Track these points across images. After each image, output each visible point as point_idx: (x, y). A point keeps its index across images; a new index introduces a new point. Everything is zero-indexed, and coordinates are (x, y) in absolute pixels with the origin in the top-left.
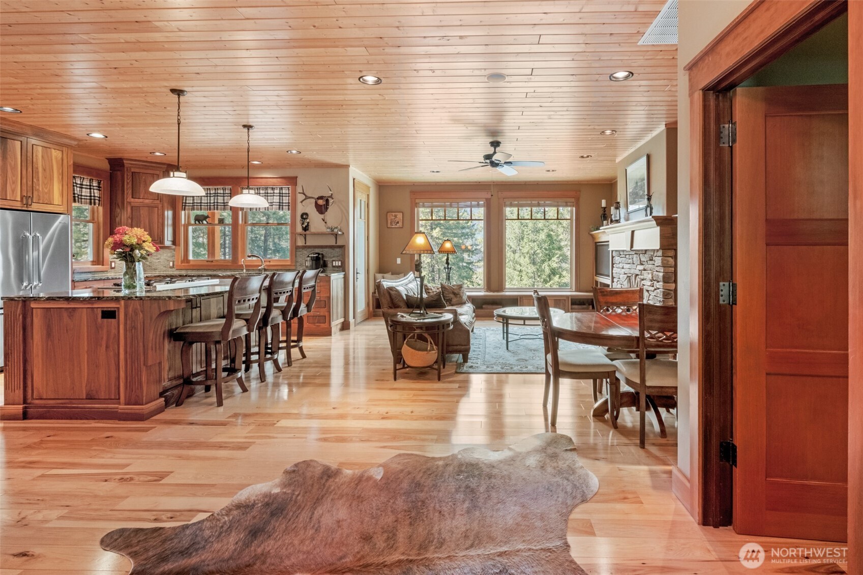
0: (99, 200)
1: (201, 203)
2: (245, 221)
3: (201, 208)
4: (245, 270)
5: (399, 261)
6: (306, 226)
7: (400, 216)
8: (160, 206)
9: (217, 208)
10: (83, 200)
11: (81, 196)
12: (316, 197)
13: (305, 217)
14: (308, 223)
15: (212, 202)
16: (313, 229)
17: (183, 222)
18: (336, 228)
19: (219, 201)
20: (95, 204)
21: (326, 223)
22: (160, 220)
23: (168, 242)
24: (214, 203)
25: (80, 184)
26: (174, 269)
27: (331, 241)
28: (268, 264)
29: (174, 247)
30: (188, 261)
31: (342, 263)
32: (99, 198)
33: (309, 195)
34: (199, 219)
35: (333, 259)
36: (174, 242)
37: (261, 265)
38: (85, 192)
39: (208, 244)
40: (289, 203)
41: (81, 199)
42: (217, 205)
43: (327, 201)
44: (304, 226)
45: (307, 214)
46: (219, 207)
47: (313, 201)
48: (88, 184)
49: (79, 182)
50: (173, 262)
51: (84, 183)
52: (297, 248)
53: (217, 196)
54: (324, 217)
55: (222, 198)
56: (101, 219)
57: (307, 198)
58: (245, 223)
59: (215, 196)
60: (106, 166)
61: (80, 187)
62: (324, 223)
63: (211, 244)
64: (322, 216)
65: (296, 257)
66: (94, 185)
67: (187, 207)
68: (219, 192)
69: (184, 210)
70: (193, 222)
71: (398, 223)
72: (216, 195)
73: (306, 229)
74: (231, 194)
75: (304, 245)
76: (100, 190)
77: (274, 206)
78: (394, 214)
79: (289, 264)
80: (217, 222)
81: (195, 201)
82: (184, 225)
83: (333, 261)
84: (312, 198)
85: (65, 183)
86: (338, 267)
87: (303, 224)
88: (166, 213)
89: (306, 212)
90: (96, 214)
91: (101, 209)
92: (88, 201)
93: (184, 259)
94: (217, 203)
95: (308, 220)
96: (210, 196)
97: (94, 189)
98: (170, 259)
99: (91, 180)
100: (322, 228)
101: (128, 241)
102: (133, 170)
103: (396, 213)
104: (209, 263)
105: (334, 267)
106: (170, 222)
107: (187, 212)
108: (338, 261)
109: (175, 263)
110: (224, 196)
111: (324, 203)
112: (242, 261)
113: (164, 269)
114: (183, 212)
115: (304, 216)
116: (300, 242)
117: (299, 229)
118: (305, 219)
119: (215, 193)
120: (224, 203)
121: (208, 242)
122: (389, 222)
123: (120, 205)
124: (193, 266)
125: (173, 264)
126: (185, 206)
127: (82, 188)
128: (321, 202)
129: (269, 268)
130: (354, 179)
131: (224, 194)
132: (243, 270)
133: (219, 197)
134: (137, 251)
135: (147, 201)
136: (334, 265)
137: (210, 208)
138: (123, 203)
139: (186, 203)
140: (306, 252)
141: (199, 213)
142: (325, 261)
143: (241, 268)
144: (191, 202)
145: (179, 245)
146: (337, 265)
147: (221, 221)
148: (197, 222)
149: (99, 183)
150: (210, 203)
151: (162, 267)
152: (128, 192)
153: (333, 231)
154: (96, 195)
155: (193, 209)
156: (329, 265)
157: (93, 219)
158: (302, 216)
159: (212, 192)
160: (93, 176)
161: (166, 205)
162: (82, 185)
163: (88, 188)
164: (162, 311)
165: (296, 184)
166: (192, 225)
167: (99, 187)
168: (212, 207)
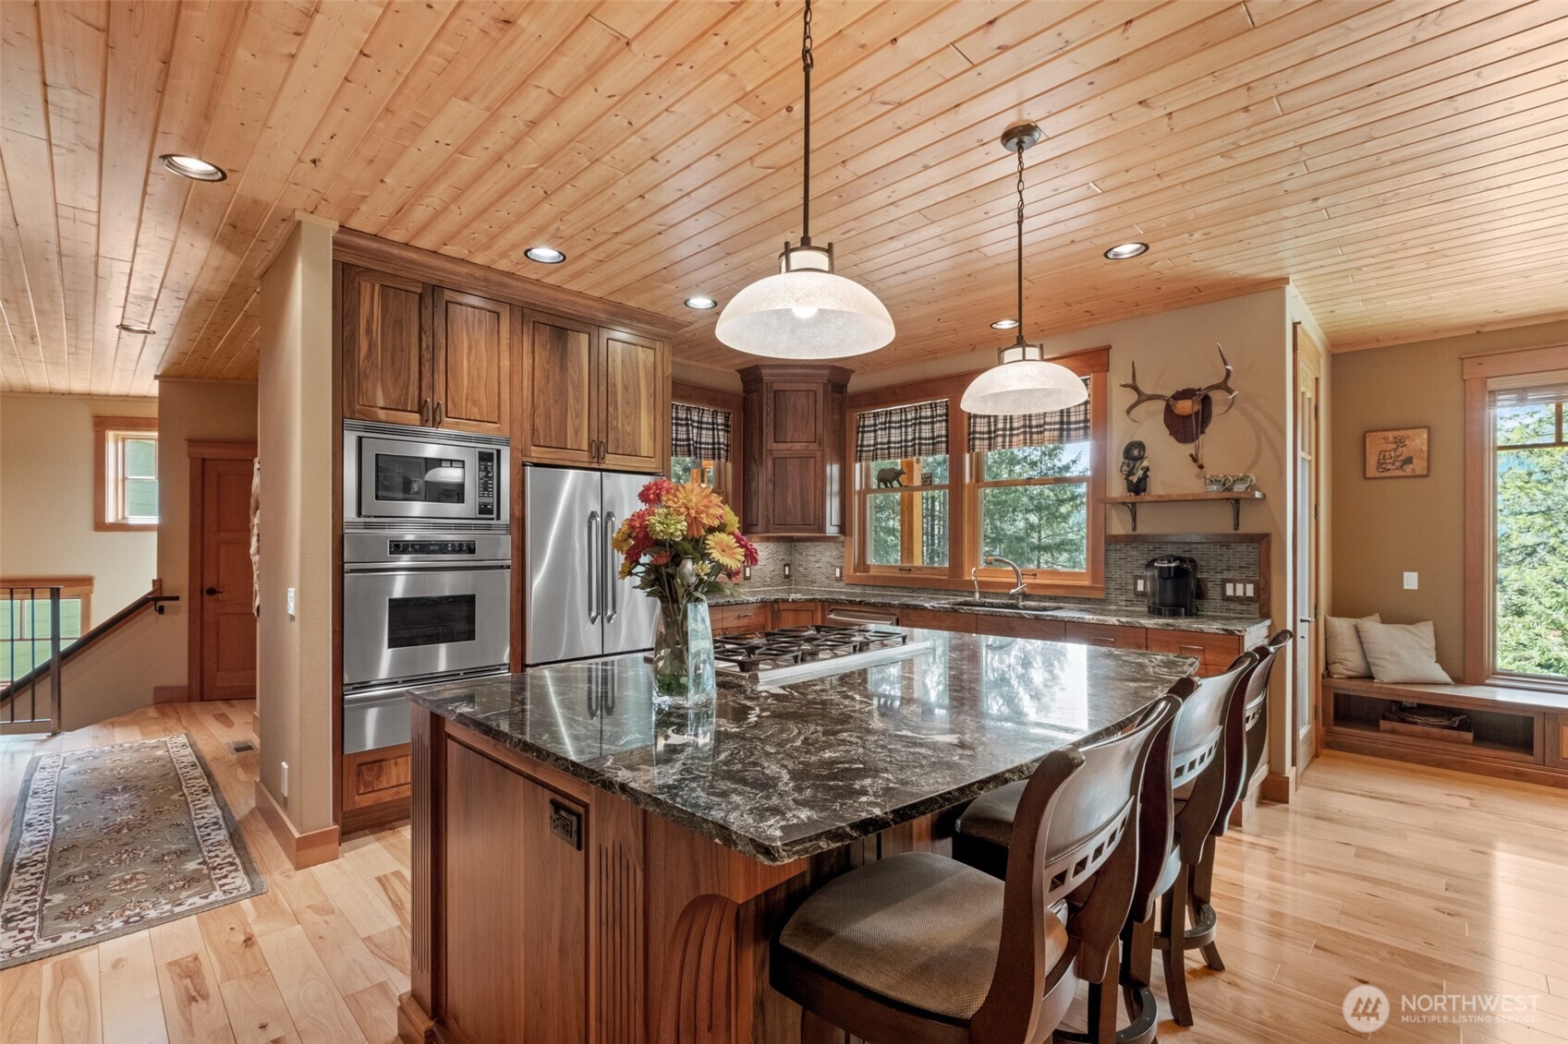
0: (727, 451)
1: (889, 442)
2: (978, 478)
3: (889, 453)
4: (977, 595)
5: (1411, 581)
6: (1140, 480)
7: (1419, 440)
8: (819, 454)
9: (920, 450)
10: (703, 452)
11: (700, 443)
12: (1169, 393)
13: (1136, 452)
14: (1147, 469)
15: (910, 437)
16: (1157, 488)
17: (857, 487)
18: (1242, 480)
19: (923, 435)
20: (719, 458)
21: (1201, 467)
22: (819, 484)
23: (831, 530)
24: (914, 439)
25: (698, 422)
26: (842, 584)
27: (1220, 523)
28: (1031, 581)
29: (843, 538)
30: (866, 568)
31: (1256, 590)
32: (727, 446)
33: (1147, 389)
34: (887, 478)
35: (1226, 575)
36: (843, 528)
37: (1015, 585)
38: (706, 436)
39: (902, 531)
40: (1086, 421)
41: (700, 448)
42: (920, 444)
43: (1206, 401)
44: (1135, 479)
45: (1140, 446)
46: (923, 447)
47: (1161, 405)
48: (710, 420)
49: (696, 418)
50: (841, 568)
51: (705, 420)
52: (1112, 540)
53: (920, 423)
54: (1197, 449)
55: (930, 426)
56: (730, 486)
57: (1143, 398)
58: (977, 481)
59: (915, 424)
60: (735, 384)
61: (698, 427)
62: (1194, 466)
63: (906, 532)
64: (1189, 448)
65: (1106, 564)
66: (719, 421)
67: (864, 454)
68: (923, 414)
69: (860, 461)
70: (874, 483)
71: (1409, 461)
72: (918, 422)
73: (1138, 487)
74: (947, 415)
75: (1130, 532)
76: (728, 432)
77: (1047, 434)
78: (1390, 435)
79: (1087, 583)
80: (917, 482)
81: (879, 440)
82: (860, 492)
83: (1225, 581)
84: (1159, 397)
85: (659, 414)
86: (1244, 600)
87: (1131, 473)
88: (828, 468)
89: (1136, 439)
90: (723, 477)
91: (729, 465)
92: (710, 452)
93: (859, 563)
94: (920, 438)
95: (1145, 463)
96: (906, 427)
97: (718, 430)
98: (833, 562)
99: (715, 414)
100: (1189, 483)
101: (659, 528)
102: (776, 387)
103: (1402, 433)
104: (905, 575)
105: (1229, 599)
106: (836, 487)
107: (864, 464)
108: (1244, 582)
109: (845, 571)
110: (933, 423)
111: (1198, 407)
112: (971, 574)
113: (827, 581)
114: (858, 465)
115: (1134, 452)
116: (1119, 525)
117: (1117, 489)
118: (1136, 459)
119: (916, 419)
120: (933, 438)
121: (902, 525)
122: (1372, 460)
123: (757, 457)
124: (875, 578)
125: (841, 573)
126: (861, 451)
127: (701, 428)
128: (1185, 407)
129: (1034, 592)
130: (1295, 325)
131: (932, 417)
132: (972, 593)
133: (923, 427)
134: (689, 566)
135: (798, 446)
136: (1229, 592)
137: (906, 452)
138: (761, 454)
139: (862, 446)
140: (1137, 556)
141: (887, 464)
142: (1198, 580)
143: (968, 588)
144: (872, 442)
145: (851, 535)
146: (1240, 593)
147: (927, 481)
148: (882, 486)
149: (727, 419)
150: (906, 441)
151: (824, 579)
152: (768, 431)
153: (1229, 489)
154: (722, 440)
155: (875, 458)
156: (1213, 593)
157: (720, 488)
158: (1127, 453)
159: (909, 417)
160: (717, 405)
161: (828, 451)
162: (702, 423)
163: (710, 428)
164: (703, 892)
165: (1105, 368)
166: (874, 491)
167: (727, 426)
168: (910, 449)
